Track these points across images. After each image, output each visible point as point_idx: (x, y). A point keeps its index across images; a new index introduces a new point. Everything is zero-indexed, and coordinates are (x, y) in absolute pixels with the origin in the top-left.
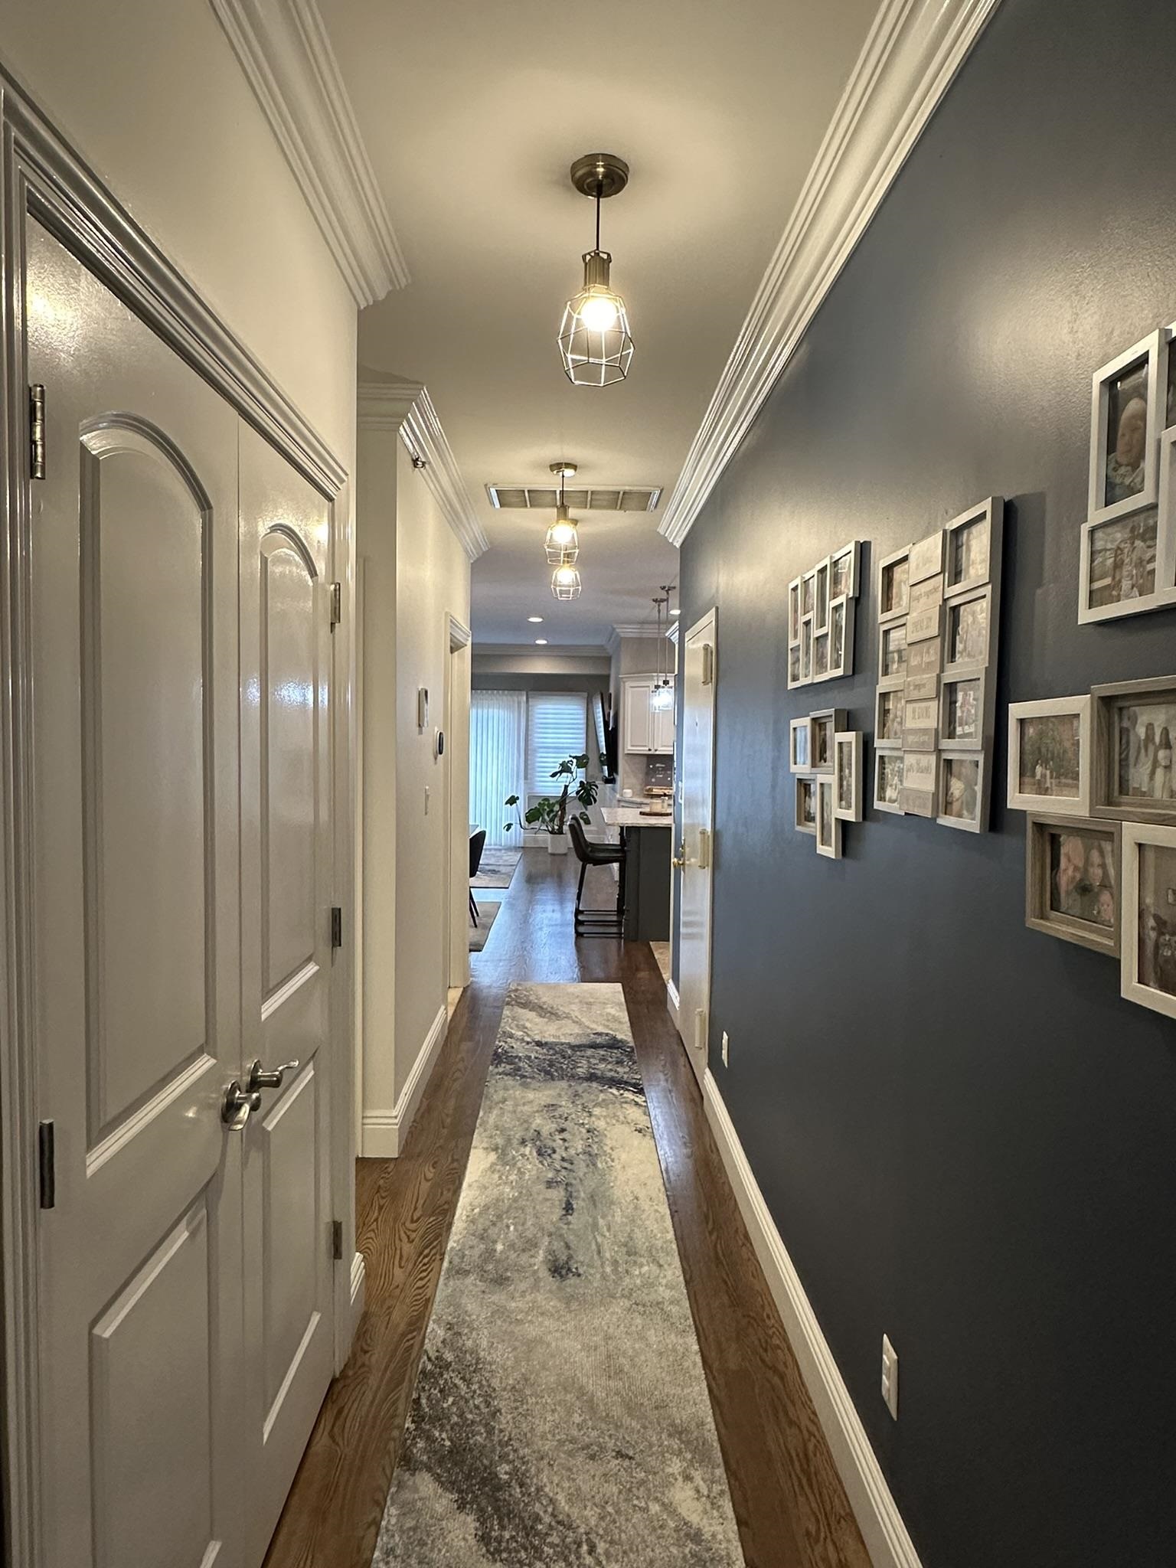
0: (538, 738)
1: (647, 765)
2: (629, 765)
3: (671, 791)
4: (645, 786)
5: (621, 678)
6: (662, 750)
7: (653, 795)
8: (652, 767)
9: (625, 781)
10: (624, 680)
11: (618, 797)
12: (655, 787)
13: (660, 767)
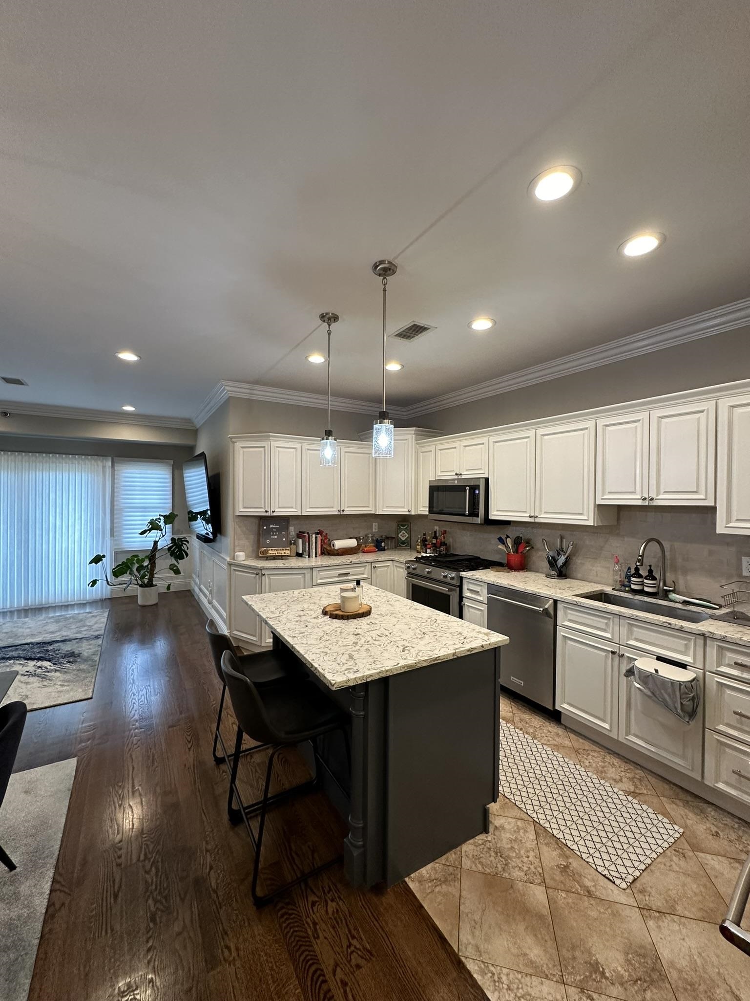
0: (125, 499)
1: (260, 526)
2: (240, 527)
3: (288, 552)
4: (259, 547)
5: (231, 438)
6: (280, 512)
7: (267, 557)
8: (265, 528)
9: (236, 543)
10: (233, 440)
11: (228, 559)
12: (270, 549)
13: (274, 528)
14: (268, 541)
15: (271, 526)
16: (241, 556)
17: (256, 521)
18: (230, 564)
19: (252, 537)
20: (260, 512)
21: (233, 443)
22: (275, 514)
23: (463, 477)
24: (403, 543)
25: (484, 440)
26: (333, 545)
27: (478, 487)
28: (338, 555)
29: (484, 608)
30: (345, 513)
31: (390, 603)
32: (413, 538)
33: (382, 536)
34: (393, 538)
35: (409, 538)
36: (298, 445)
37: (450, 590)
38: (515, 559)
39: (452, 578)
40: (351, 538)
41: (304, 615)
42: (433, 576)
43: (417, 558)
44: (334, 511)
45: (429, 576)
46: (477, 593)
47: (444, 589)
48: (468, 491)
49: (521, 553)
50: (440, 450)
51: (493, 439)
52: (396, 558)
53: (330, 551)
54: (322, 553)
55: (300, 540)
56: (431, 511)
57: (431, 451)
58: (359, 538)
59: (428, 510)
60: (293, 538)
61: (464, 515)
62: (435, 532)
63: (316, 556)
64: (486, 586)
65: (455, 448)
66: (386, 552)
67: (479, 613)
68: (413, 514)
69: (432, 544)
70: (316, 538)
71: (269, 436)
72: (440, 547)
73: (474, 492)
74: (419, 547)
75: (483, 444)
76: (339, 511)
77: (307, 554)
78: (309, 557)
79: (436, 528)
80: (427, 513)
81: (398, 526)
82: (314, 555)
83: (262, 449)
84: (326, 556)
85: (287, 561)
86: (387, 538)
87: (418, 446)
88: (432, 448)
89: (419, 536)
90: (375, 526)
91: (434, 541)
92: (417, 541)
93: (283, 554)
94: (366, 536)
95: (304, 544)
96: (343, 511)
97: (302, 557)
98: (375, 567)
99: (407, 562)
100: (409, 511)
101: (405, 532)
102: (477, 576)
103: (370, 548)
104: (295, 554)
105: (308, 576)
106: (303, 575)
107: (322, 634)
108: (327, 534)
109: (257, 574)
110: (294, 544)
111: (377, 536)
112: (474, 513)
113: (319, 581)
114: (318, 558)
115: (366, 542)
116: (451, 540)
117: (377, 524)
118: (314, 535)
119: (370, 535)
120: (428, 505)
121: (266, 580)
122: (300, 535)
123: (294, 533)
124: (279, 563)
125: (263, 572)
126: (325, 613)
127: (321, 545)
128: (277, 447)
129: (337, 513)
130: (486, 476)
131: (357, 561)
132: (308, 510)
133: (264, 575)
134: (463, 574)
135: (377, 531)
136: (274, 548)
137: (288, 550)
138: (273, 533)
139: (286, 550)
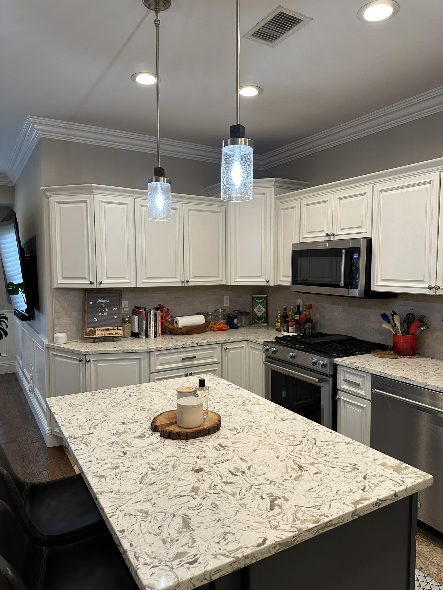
1: (85, 301)
2: (59, 302)
3: (120, 332)
4: (84, 327)
5: (44, 191)
6: (108, 283)
7: (95, 338)
8: (91, 303)
9: (56, 322)
10: (47, 193)
11: (46, 342)
12: (99, 328)
13: (103, 303)
14: (95, 320)
15: (99, 301)
16: (61, 337)
17: (81, 295)
18: (48, 348)
19: (75, 314)
20: (84, 283)
21: (48, 197)
22: (102, 286)
23: (337, 238)
24: (259, 319)
25: (367, 189)
26: (176, 323)
27: (357, 250)
28: (182, 334)
29: (367, 405)
30: (190, 284)
31: (247, 407)
32: (271, 313)
33: (234, 312)
34: (246, 313)
35: (267, 313)
36: (129, 200)
37: (320, 380)
38: (405, 342)
39: (324, 366)
40: (198, 314)
41: (125, 432)
42: (298, 361)
43: (277, 338)
44: (176, 282)
45: (293, 361)
46: (357, 385)
47: (313, 379)
48: (343, 255)
49: (413, 334)
50: (306, 205)
51: (379, 187)
52: (251, 338)
53: (173, 329)
54: (164, 332)
55: (136, 318)
56: (294, 281)
57: (295, 207)
58: (208, 313)
59: (290, 279)
60: (127, 314)
61: (338, 286)
62: (299, 307)
63: (155, 337)
64: (370, 378)
65: (327, 201)
66: (240, 330)
67: (360, 410)
68: (272, 284)
69: (295, 320)
70: (155, 315)
71: (91, 188)
72: (305, 325)
73: (352, 256)
74: (278, 324)
75: (365, 194)
76: (183, 282)
77: (144, 334)
78: (147, 337)
79: (300, 302)
80: (289, 284)
81: (253, 299)
82: (153, 335)
83: (84, 205)
84: (167, 336)
85: (119, 343)
86: (241, 313)
87: (278, 201)
88: (297, 203)
89: (279, 312)
90: (227, 299)
91: (297, 317)
92: (277, 317)
93: (115, 335)
94: (215, 311)
95: (140, 322)
96: (188, 282)
97: (138, 337)
98: (226, 349)
99: (265, 343)
100: (267, 282)
101: (261, 306)
102: (357, 365)
103: (220, 326)
104: (130, 334)
105: (144, 362)
106: (138, 360)
107: (144, 471)
108: (168, 310)
109: (80, 361)
110: (129, 322)
111: (228, 312)
112: (351, 283)
113: (158, 368)
114: (158, 338)
115: (215, 318)
116: (318, 316)
117: (228, 297)
118: (152, 312)
119: (220, 310)
120: (290, 273)
121: (91, 368)
122: (136, 311)
123: (128, 309)
124: (109, 347)
125: (88, 358)
126: (155, 428)
127: (162, 323)
128: (102, 202)
129: (180, 285)
130: (368, 235)
131: (204, 342)
132: (144, 281)
133: (89, 362)
134: (338, 361)
135: (228, 305)
136: (103, 328)
137: (121, 329)
138: (102, 309)
139: (118, 329)
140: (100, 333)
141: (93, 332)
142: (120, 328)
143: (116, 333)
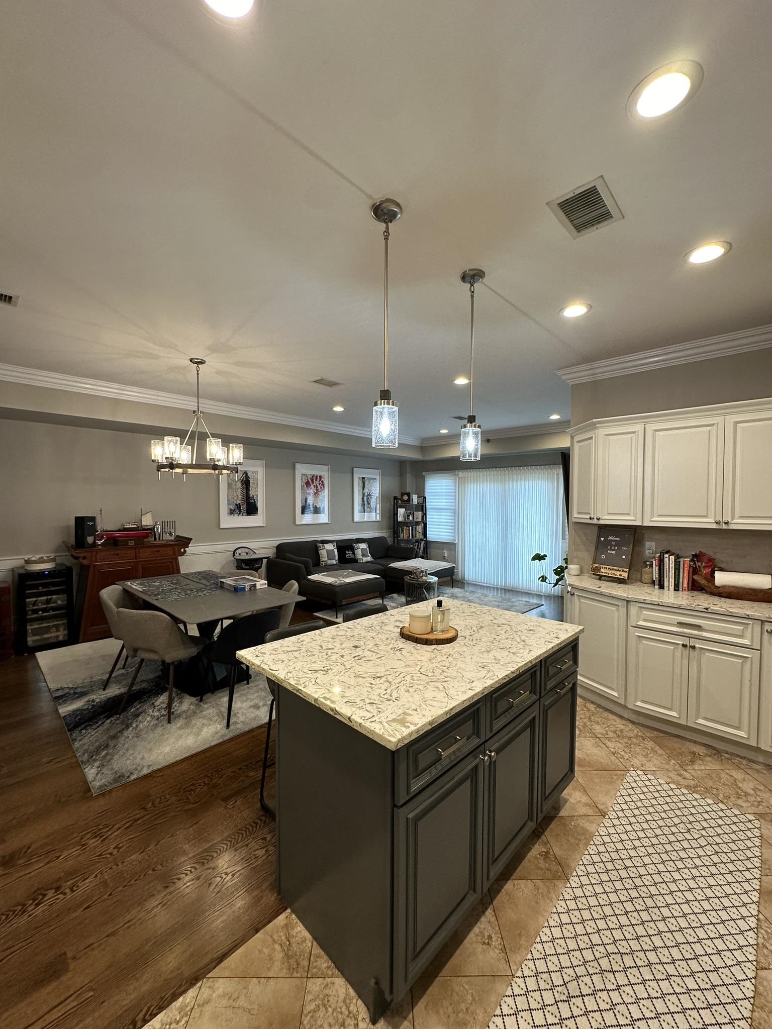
1: (599, 537)
3: (625, 575)
4: (595, 563)
5: (570, 433)
6: (609, 519)
7: (600, 576)
8: (602, 539)
10: (572, 435)
12: (604, 566)
13: (613, 541)
14: (603, 557)
15: (610, 538)
16: (573, 569)
19: (593, 549)
21: (573, 438)
26: (714, 578)
28: (720, 595)
30: (732, 527)
36: (638, 428)
53: (705, 586)
54: (692, 587)
60: (651, 558)
63: (676, 590)
70: (677, 562)
71: (595, 423)
76: (718, 523)
78: (662, 587)
84: (697, 594)
93: (617, 576)
96: (728, 523)
104: (651, 581)
105: (623, 610)
106: (616, 607)
108: (711, 559)
110: (651, 566)
114: (680, 593)
118: (673, 558)
121: (576, 602)
125: (572, 591)
127: (689, 575)
129: (714, 526)
132: (654, 519)
133: (573, 595)
136: (608, 567)
137: (626, 572)
138: (611, 547)
139: (623, 571)
140: (604, 571)
141: (598, 569)
142: (625, 570)
143: (620, 575)
